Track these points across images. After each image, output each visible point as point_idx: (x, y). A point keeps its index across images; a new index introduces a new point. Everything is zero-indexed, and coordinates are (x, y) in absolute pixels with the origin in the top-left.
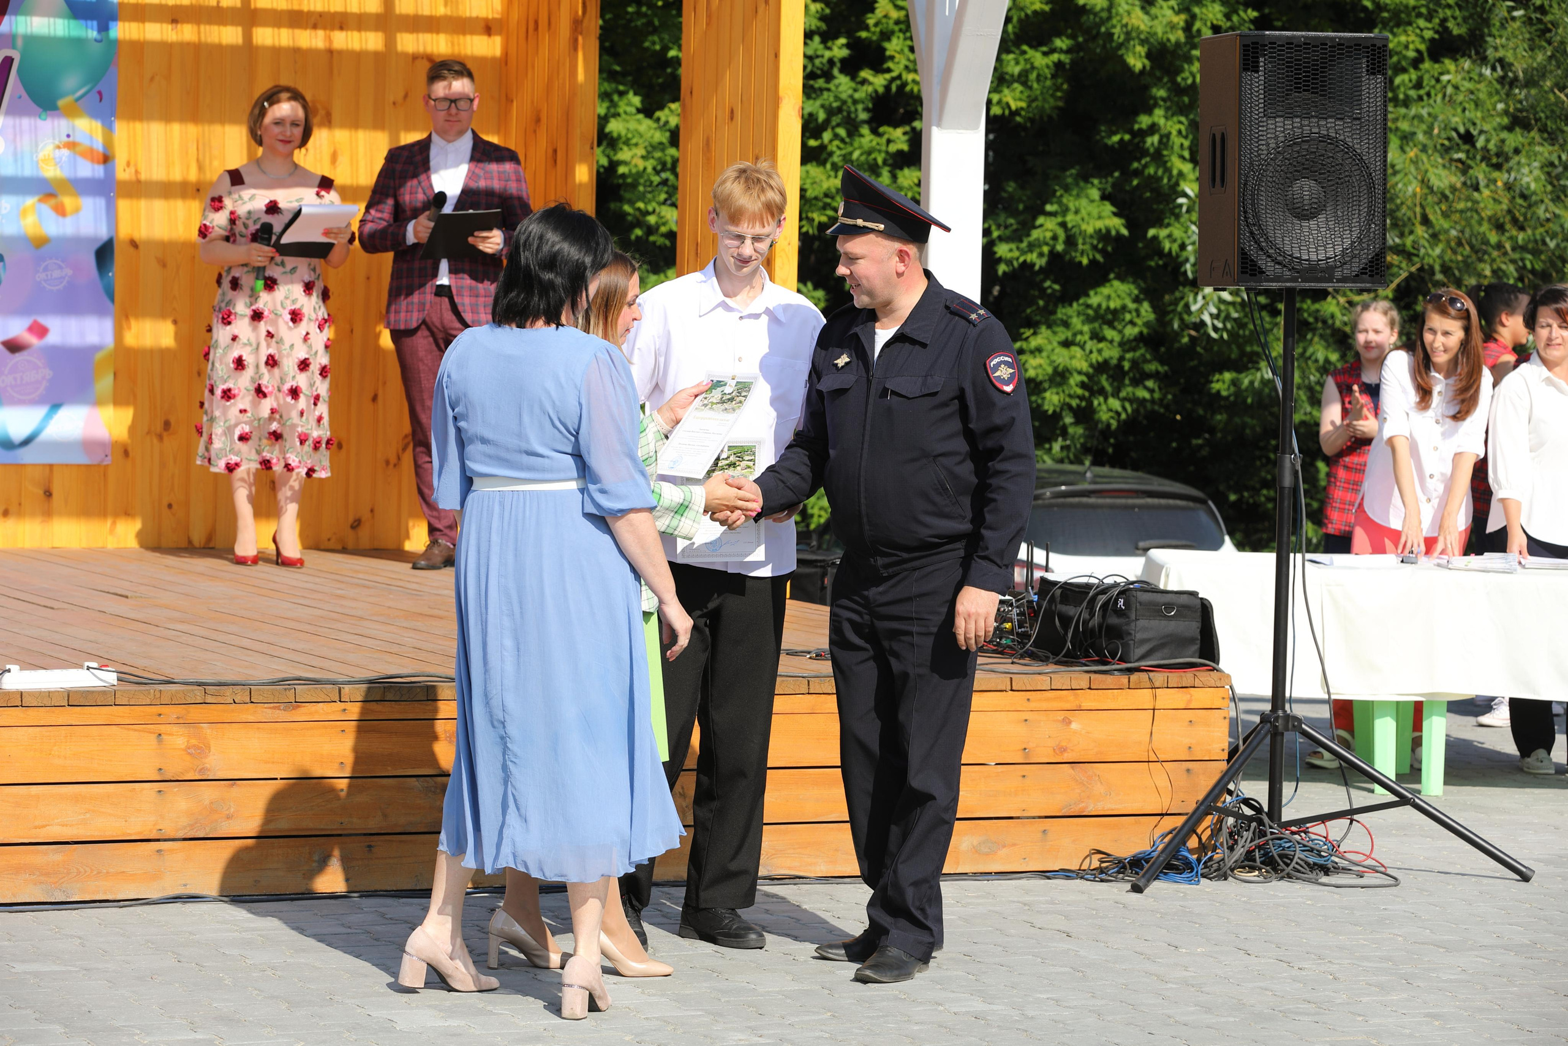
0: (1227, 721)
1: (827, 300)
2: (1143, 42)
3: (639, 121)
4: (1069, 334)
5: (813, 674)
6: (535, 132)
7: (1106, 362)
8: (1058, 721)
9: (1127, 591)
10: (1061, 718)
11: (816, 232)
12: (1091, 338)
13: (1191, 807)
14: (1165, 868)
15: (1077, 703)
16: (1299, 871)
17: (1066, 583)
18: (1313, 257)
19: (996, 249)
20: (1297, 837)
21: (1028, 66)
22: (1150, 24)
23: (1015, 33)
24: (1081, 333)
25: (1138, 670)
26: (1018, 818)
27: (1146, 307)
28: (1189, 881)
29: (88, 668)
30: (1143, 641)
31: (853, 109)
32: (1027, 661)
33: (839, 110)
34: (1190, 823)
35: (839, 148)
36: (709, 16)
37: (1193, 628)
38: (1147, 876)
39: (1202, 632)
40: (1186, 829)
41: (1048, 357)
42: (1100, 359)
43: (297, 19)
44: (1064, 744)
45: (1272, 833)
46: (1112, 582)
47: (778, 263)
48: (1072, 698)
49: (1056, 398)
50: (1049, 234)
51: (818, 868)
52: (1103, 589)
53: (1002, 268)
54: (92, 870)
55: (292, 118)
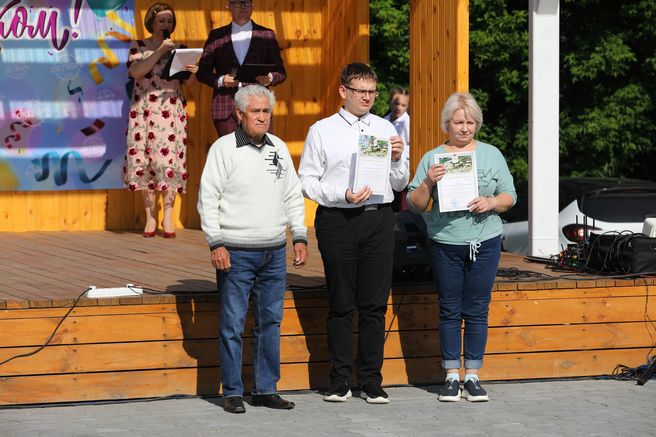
1: (489, 97)
3: (392, 11)
4: (609, 111)
6: (339, 20)
7: (627, 125)
8: (600, 302)
9: (633, 238)
12: (620, 113)
15: (609, 293)
17: (603, 235)
19: (571, 70)
24: (616, 111)
25: (639, 277)
26: (582, 350)
27: (647, 96)
29: (129, 287)
30: (641, 263)
32: (585, 274)
35: (493, 22)
38: (645, 377)
41: (598, 123)
42: (625, 124)
44: (603, 314)
46: (626, 234)
47: (459, 82)
48: (606, 291)
49: (602, 143)
50: (597, 62)
51: (484, 377)
52: (621, 238)
53: (575, 79)
54: (133, 384)
55: (168, 18)
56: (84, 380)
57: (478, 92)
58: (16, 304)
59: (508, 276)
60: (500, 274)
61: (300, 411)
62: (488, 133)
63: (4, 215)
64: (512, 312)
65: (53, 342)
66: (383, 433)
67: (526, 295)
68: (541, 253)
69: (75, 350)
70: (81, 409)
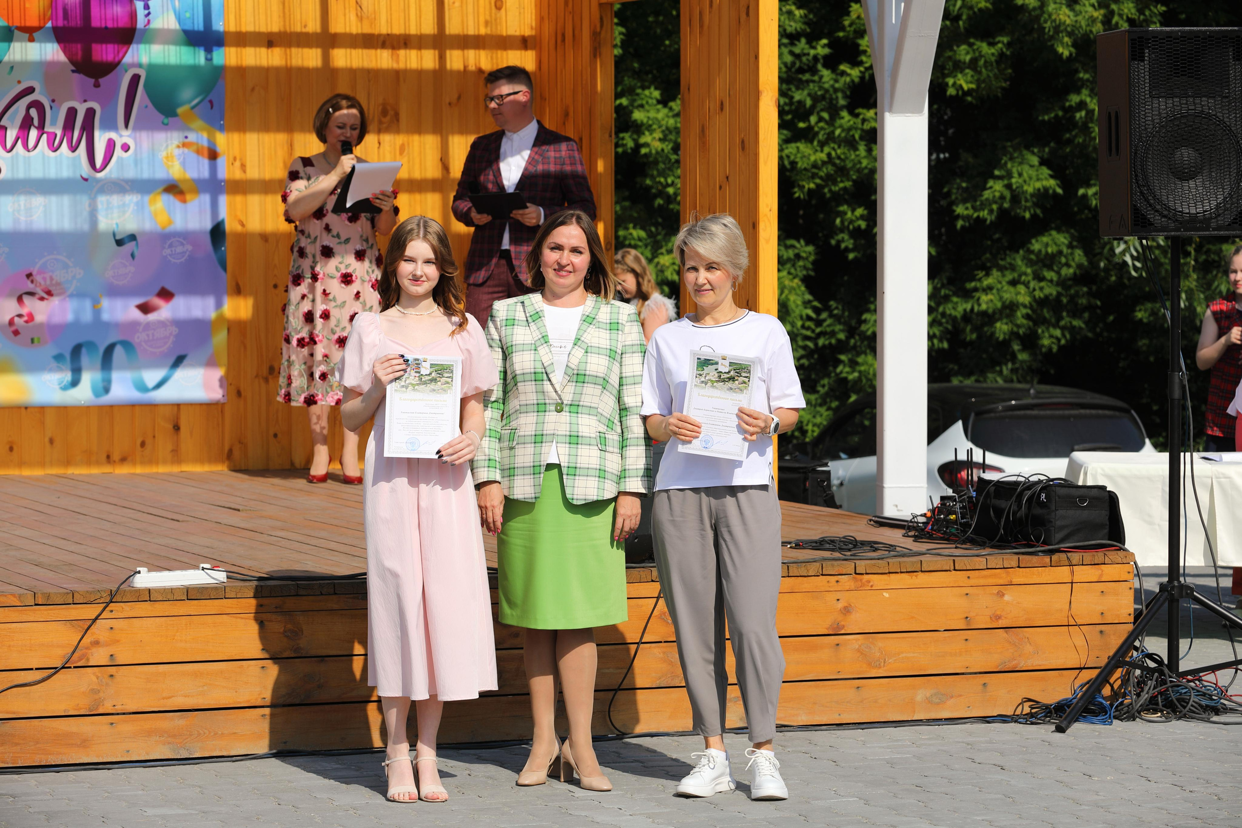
0: (1133, 590)
1: (816, 254)
2: (1070, 34)
3: (657, 110)
4: (1016, 275)
5: (792, 560)
6: (564, 124)
7: (1047, 297)
8: (994, 594)
9: (1049, 486)
10: (995, 592)
11: (806, 197)
12: (1034, 279)
13: (1103, 662)
14: (1083, 712)
15: (1009, 579)
16: (1194, 712)
17: (998, 482)
18: (1193, 211)
19: (955, 207)
20: (1192, 684)
21: (977, 54)
22: (1074, 19)
23: (965, 28)
24: (1025, 274)
25: (1058, 551)
26: (963, 674)
27: (1078, 252)
28: (1104, 722)
29: (203, 569)
30: (1062, 528)
31: (834, 96)
32: (968, 546)
33: (823, 97)
34: (1105, 673)
35: (823, 128)
36: (701, 26)
37: (1102, 515)
38: (1069, 719)
39: (1110, 519)
40: (1100, 680)
41: (998, 294)
42: (1042, 295)
43: (370, 41)
44: (998, 613)
45: (1171, 682)
46: (1036, 480)
47: (762, 226)
48: (1004, 575)
49: (1005, 328)
50: (997, 194)
51: (799, 718)
52: (1029, 485)
53: (960, 223)
54: (210, 732)
55: (353, 121)
56: (127, 726)
57: (798, 245)
58: (12, 598)
59: (841, 550)
60: (827, 546)
61: (488, 777)
62: (817, 311)
63: (7, 447)
64: (847, 610)
65: (76, 661)
66: (625, 815)
67: (869, 582)
68: (898, 510)
69: (112, 676)
70: (121, 775)
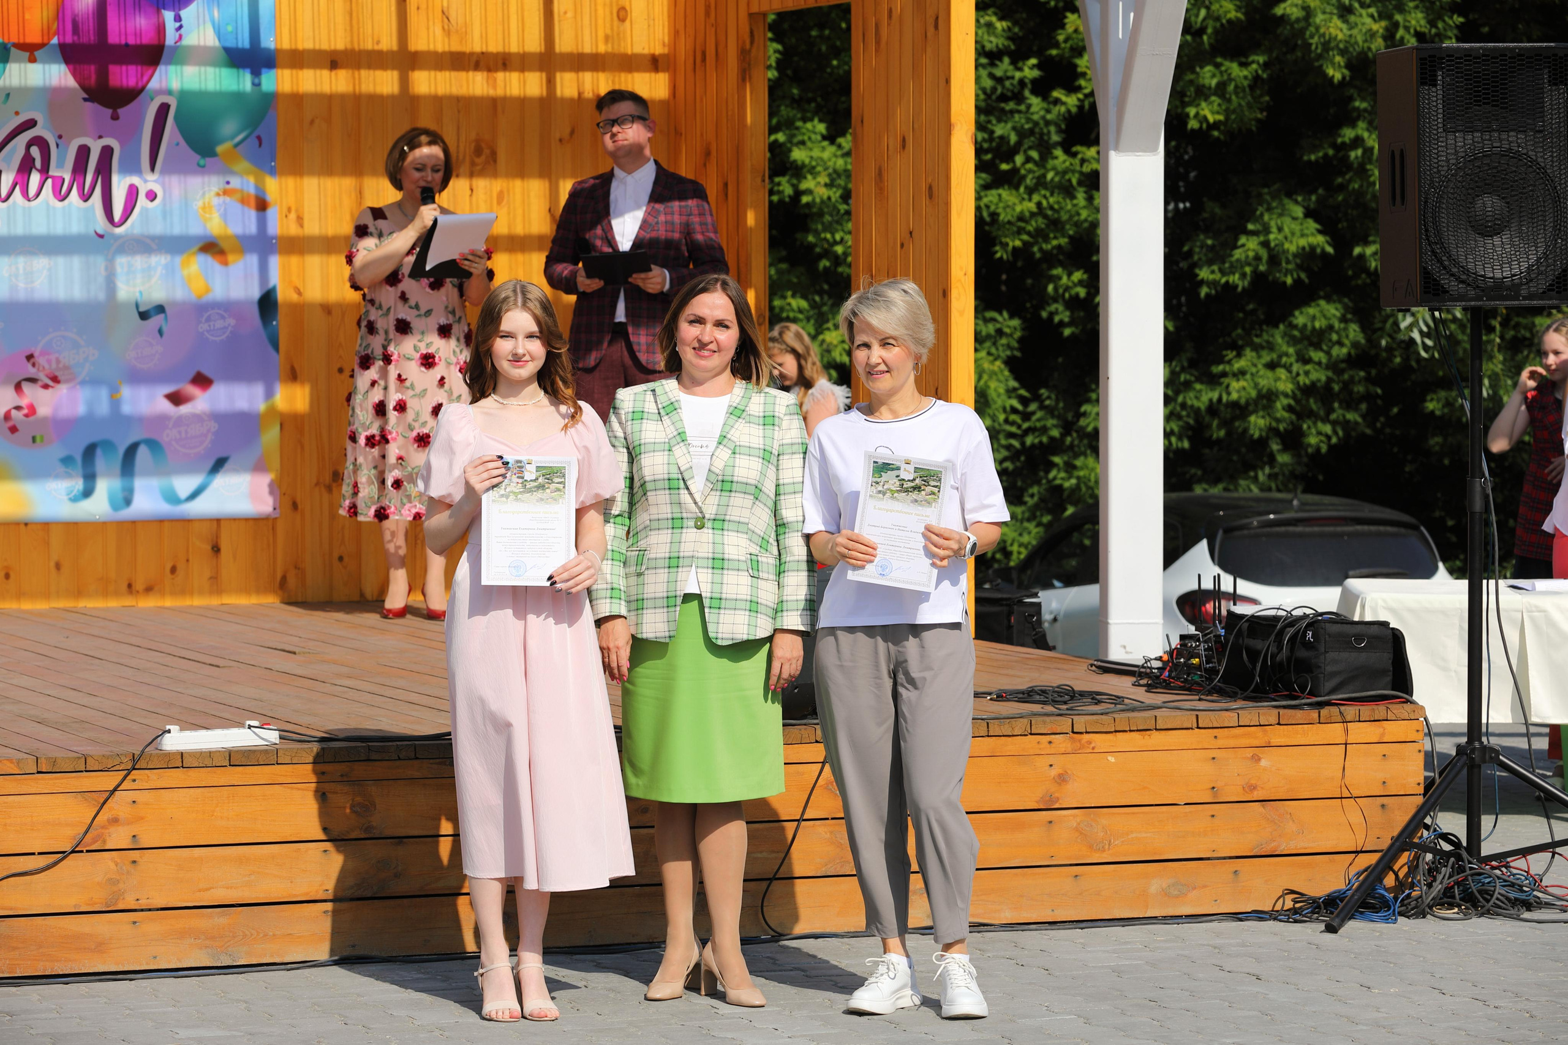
0: (1422, 754)
1: (1023, 329)
2: (1343, 52)
3: (822, 148)
4: (1275, 356)
5: (993, 715)
6: (705, 165)
7: (1314, 384)
8: (1247, 758)
9: (1317, 622)
10: (1249, 756)
11: (1011, 258)
12: (1297, 361)
13: (1385, 844)
14: (1360, 907)
15: (1266, 739)
16: (1500, 907)
17: (1253, 616)
18: (1498, 275)
19: (1197, 271)
20: (1497, 872)
21: (1225, 77)
22: (1349, 33)
23: (1211, 45)
24: (1287, 355)
25: (1328, 703)
26: (1208, 859)
27: (1354, 327)
28: (1386, 920)
29: (250, 727)
30: (1333, 674)
31: (1045, 131)
32: (1215, 697)
33: (1031, 132)
34: (1387, 858)
35: (1032, 171)
36: (878, 43)
37: (1384, 659)
38: (1342, 915)
39: (1393, 663)
40: (1381, 866)
41: (1252, 380)
42: (1307, 382)
43: (459, 61)
44: (1253, 782)
45: (1471, 869)
46: (1301, 614)
47: (954, 294)
48: (1260, 734)
49: (1261, 422)
50: (1251, 254)
52: (1291, 621)
53: (1204, 291)
54: (258, 933)
55: (433, 162)
56: (153, 925)
57: (1000, 318)
58: (9, 764)
59: (1054, 702)
60: (1038, 697)
61: (610, 990)
62: (1024, 401)
64: (1062, 779)
65: (89, 843)
66: (783, 1037)
67: (1090, 743)
68: (1127, 653)
69: (134, 862)
70: (146, 987)
